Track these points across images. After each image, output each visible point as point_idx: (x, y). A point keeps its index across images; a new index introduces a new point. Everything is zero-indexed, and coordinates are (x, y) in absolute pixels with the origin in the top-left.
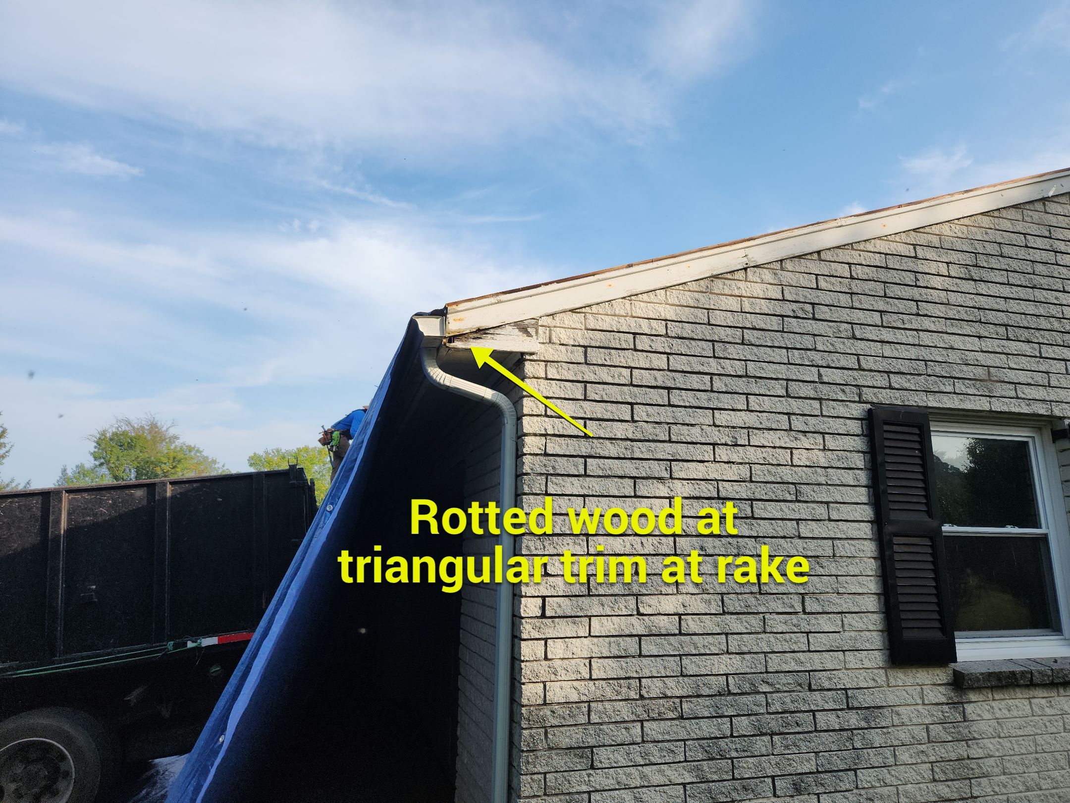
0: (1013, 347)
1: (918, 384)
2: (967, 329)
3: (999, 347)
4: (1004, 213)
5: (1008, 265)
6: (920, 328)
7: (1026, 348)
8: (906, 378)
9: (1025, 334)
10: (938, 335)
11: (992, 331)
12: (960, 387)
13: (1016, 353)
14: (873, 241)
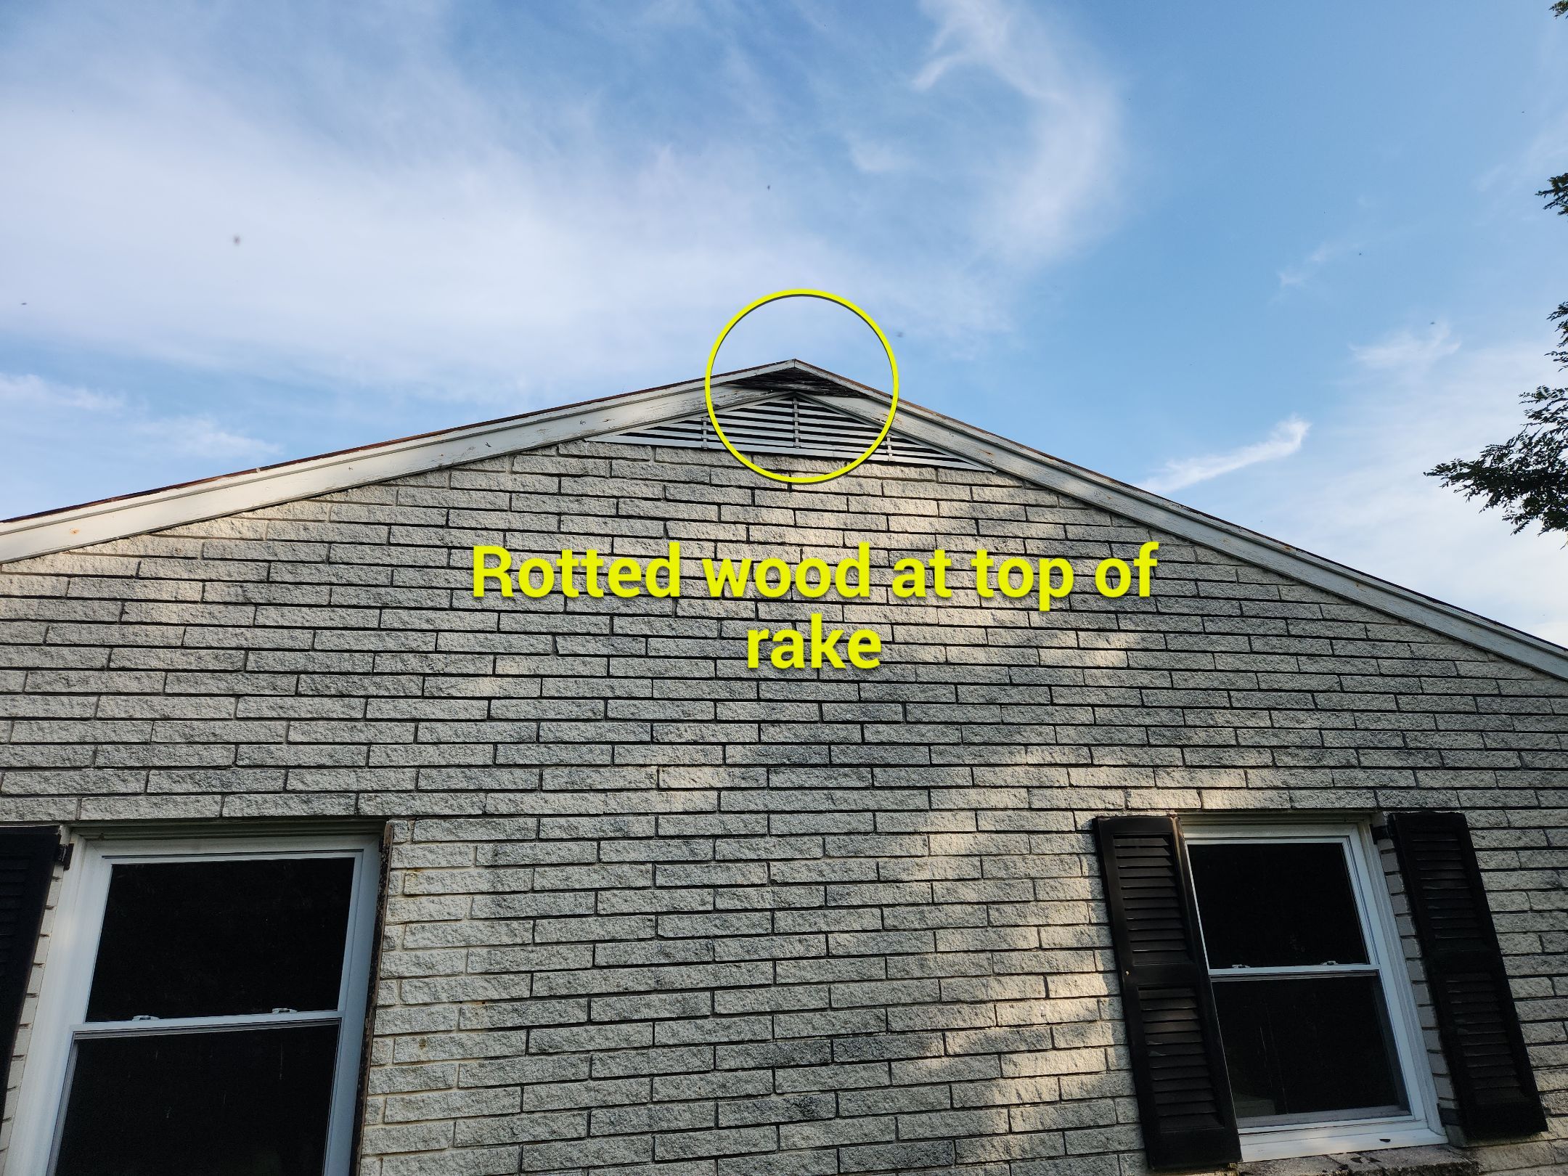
0: (305, 707)
1: (64, 783)
2: (211, 685)
3: (274, 710)
4: (355, 495)
5: (336, 575)
6: (105, 690)
7: (336, 708)
8: (40, 776)
9: (341, 684)
10: (140, 700)
11: (264, 684)
12: (159, 781)
13: (309, 716)
14: (50, 557)
